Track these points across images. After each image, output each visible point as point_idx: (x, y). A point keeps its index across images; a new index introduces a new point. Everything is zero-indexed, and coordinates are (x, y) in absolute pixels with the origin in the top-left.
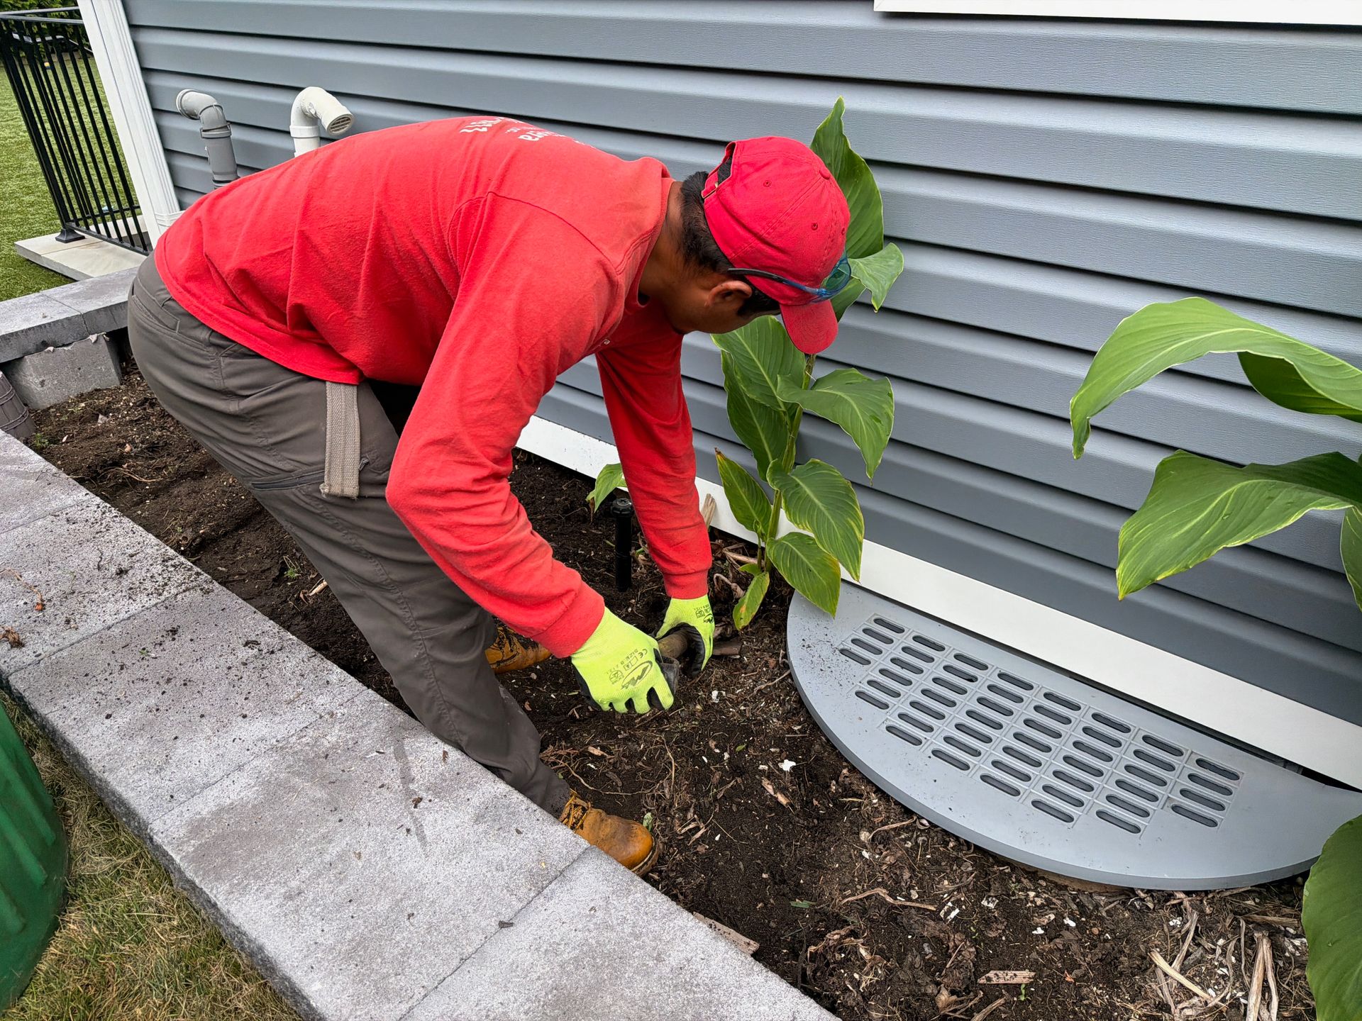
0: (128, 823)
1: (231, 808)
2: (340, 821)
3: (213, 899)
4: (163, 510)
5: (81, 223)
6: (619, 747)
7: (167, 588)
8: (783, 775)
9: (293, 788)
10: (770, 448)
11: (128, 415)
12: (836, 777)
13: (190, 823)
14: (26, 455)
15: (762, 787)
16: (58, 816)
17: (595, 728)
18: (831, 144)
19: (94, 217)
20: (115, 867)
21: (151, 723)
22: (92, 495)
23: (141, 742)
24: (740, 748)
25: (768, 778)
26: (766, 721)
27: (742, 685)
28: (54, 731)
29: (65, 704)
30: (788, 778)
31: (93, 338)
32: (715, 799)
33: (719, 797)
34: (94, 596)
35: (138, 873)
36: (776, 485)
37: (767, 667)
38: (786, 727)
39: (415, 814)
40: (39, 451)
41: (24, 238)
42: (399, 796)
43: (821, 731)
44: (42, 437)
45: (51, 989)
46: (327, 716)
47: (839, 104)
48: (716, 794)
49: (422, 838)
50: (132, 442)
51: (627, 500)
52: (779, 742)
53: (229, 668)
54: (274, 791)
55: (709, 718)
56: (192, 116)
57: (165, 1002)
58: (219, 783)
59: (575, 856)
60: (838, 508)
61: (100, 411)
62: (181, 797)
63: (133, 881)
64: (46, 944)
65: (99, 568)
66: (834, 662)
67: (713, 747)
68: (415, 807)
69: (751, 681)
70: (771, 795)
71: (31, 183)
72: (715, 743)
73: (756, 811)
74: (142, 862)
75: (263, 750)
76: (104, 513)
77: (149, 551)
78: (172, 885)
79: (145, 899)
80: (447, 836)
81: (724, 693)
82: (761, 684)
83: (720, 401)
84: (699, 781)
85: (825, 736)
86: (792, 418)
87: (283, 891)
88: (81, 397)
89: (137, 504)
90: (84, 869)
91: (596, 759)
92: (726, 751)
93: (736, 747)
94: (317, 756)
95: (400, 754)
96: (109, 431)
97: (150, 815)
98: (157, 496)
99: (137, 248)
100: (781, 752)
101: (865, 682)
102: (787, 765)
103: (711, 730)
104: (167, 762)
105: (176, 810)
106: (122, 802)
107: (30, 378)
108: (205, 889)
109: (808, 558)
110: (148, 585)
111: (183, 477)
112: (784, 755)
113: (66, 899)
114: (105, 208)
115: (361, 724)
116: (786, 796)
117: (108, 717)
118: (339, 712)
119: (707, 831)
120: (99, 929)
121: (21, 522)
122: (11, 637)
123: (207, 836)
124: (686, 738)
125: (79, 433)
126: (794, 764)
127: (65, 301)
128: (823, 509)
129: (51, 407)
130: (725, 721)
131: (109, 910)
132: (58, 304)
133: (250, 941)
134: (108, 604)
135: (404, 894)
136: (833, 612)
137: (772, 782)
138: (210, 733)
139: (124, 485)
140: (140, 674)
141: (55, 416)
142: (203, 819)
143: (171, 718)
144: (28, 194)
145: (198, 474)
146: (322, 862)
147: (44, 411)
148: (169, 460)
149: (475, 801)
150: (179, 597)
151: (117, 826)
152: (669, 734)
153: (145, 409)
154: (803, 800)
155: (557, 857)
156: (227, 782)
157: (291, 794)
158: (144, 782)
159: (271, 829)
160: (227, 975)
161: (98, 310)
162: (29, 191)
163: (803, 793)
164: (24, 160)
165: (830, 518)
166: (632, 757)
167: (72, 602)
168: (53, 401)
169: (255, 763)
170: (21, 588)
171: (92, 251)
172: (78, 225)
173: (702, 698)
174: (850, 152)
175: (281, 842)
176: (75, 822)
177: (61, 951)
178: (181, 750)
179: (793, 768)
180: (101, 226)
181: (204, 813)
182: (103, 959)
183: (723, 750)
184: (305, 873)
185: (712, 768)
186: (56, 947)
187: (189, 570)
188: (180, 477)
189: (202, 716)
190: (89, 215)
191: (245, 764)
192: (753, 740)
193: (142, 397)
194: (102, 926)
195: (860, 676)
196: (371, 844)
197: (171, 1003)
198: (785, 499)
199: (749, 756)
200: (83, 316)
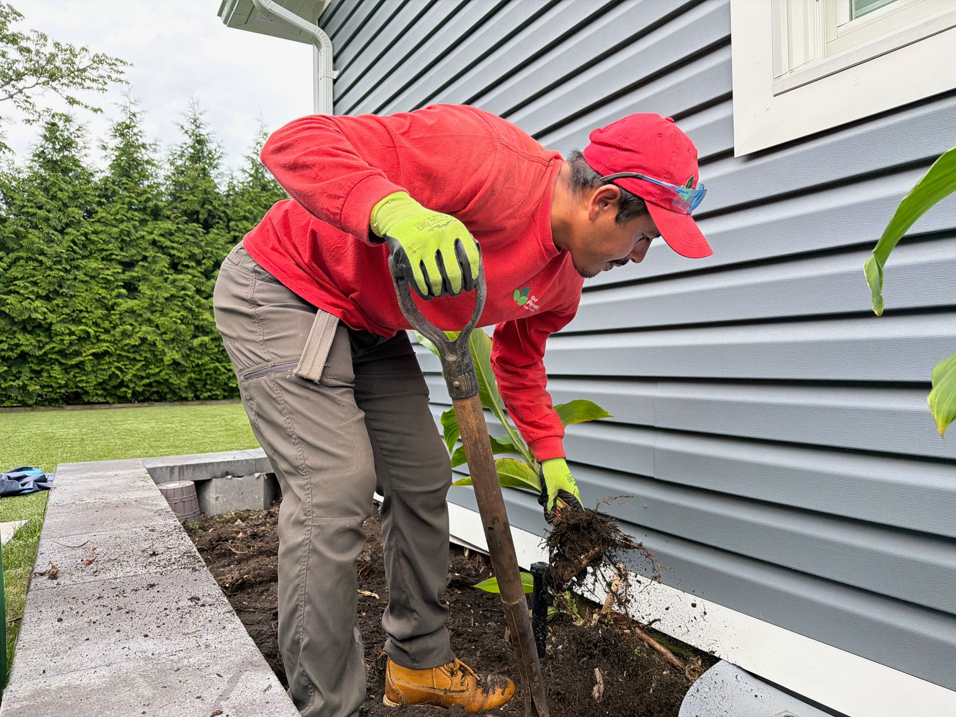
31: (257, 475)
44: (196, 524)
50: (245, 532)
61: (241, 519)
75: (138, 658)
107: (211, 494)
111: (261, 553)
121: (125, 528)
125: (220, 527)
129: (216, 516)
134: (129, 568)
139: (224, 553)
141: (215, 520)
147: (211, 517)
148: (259, 544)
153: (266, 520)
156: (91, 670)
200: (256, 460)
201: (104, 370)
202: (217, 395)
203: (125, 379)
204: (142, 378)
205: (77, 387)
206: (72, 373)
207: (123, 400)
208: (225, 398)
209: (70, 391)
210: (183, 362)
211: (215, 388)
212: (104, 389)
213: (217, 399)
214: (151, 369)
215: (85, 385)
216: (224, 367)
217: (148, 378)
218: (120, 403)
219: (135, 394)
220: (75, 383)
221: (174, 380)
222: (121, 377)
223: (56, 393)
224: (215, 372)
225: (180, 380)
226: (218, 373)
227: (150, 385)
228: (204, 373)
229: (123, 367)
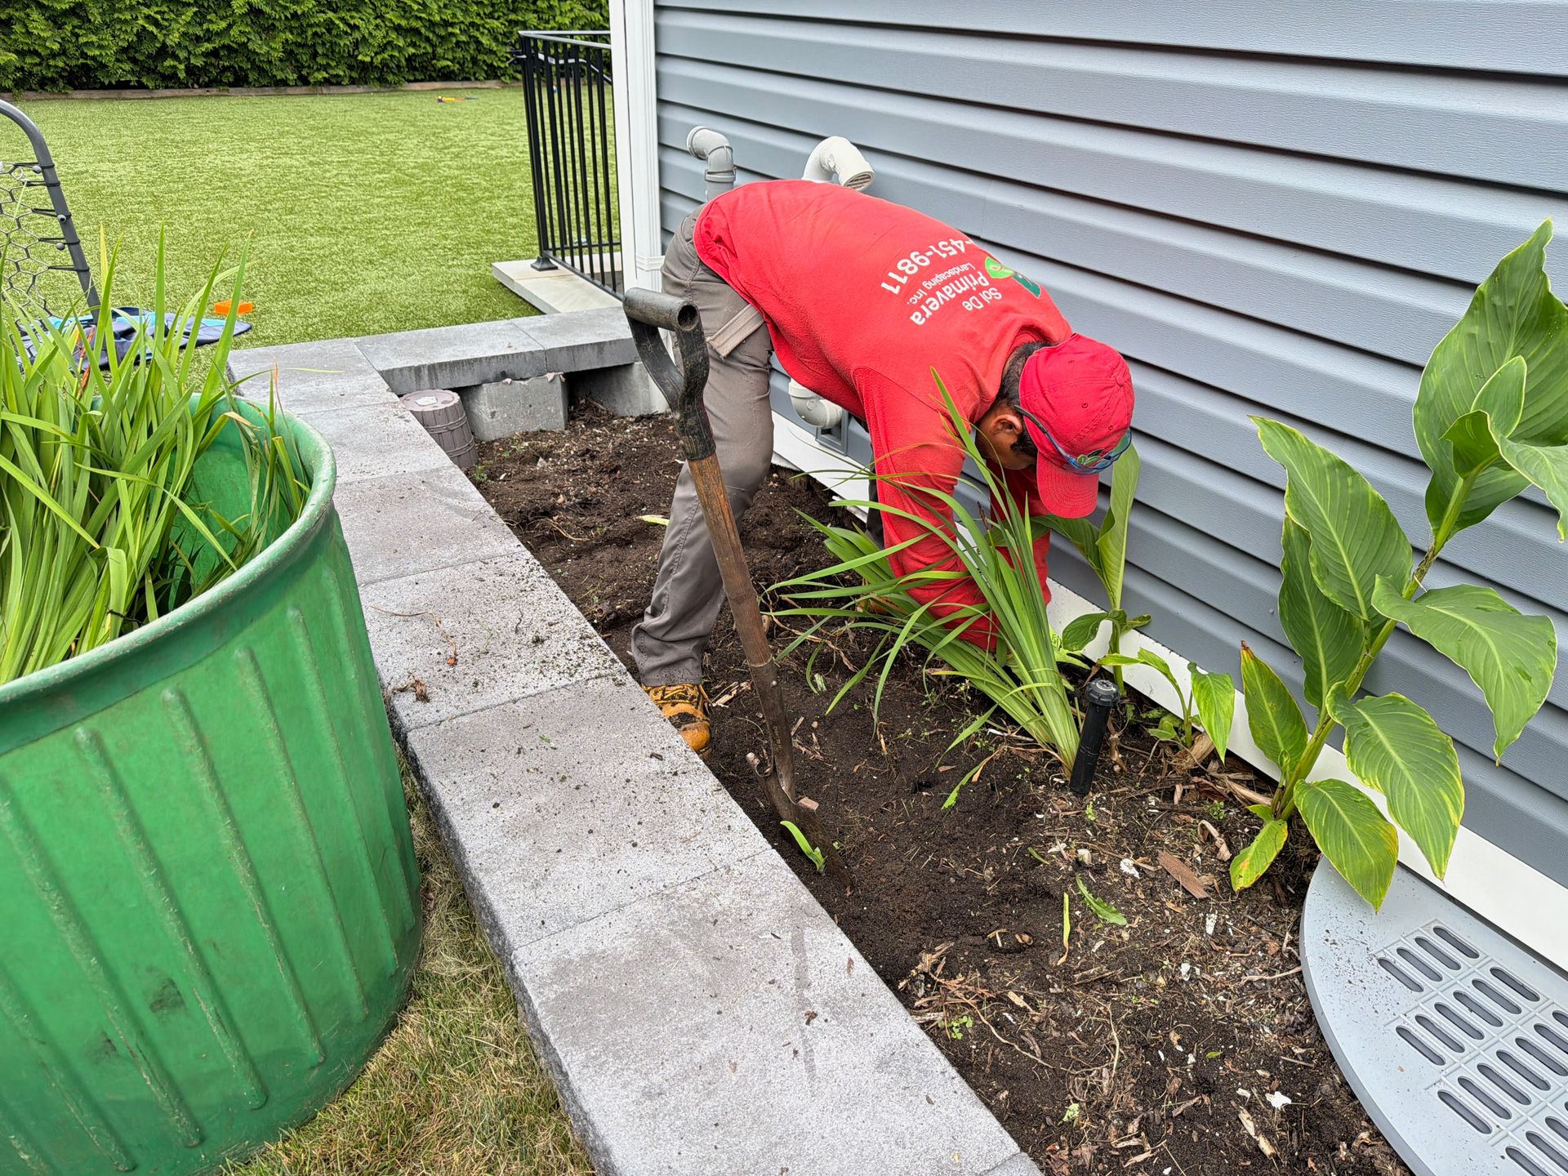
0: (491, 936)
1: (602, 957)
2: (719, 1013)
3: (565, 1068)
4: (584, 573)
5: (559, 252)
6: (1048, 1003)
7: (580, 669)
8: (1270, 1111)
9: (674, 951)
10: (1326, 659)
11: (567, 463)
12: (1350, 1139)
13: (556, 962)
14: (469, 490)
15: (1238, 1119)
16: (421, 897)
17: (1022, 968)
18: (1520, 281)
19: (572, 248)
20: (464, 975)
21: (536, 825)
22: (523, 548)
23: (523, 845)
24: (1212, 1055)
25: (1248, 1109)
26: (1255, 1028)
27: (1225, 968)
28: (439, 807)
29: (456, 779)
30: (1276, 1118)
31: (550, 376)
32: (1169, 1116)
33: (1176, 1113)
34: (506, 662)
35: (485, 988)
36: (1339, 716)
37: (1265, 951)
38: (1284, 1045)
39: (806, 1033)
40: (478, 485)
41: (501, 260)
42: (791, 1002)
43: (1336, 1066)
44: (482, 471)
45: (375, 1097)
46: (723, 870)
47: (1545, 228)
48: (1171, 1109)
49: (811, 1069)
50: (566, 494)
51: (1110, 684)
52: (1271, 1064)
53: (628, 781)
54: (653, 950)
55: (1174, 1000)
56: (700, 156)
57: (484, 1155)
58: (595, 921)
59: (999, 1160)
60: (1426, 771)
61: (541, 454)
62: (552, 926)
63: (478, 996)
64: (379, 1043)
65: (517, 631)
66: (1369, 974)
67: (1175, 1042)
68: (808, 1023)
69: (1238, 964)
70: (1249, 1135)
71: (516, 205)
72: (1178, 1037)
73: (1226, 1150)
74: (491, 978)
75: (648, 893)
76: (532, 570)
77: (569, 622)
78: (516, 1016)
79: (487, 1022)
80: (842, 1076)
81: (1198, 971)
82: (1254, 974)
83: (1272, 586)
84: (1150, 1084)
85: (1341, 1075)
86: (1376, 631)
87: (643, 1084)
88: (526, 436)
89: (559, 561)
90: (434, 966)
91: (1016, 1010)
92: (1192, 1052)
93: (1207, 1052)
94: (706, 920)
95: (798, 946)
96: (546, 477)
97: (517, 939)
98: (580, 557)
99: (606, 287)
100: (1272, 1079)
101: (1412, 1015)
102: (1279, 1100)
103: (1176, 1018)
104: (544, 878)
105: (545, 941)
106: (491, 913)
107: (483, 408)
108: (558, 1051)
109: (1352, 822)
110: (562, 661)
111: (609, 542)
112: (1276, 1083)
113: (410, 995)
114: (584, 239)
115: (758, 892)
116: (1272, 1145)
117: (496, 805)
118: (737, 868)
119: (1153, 1158)
120: (434, 1042)
121: (450, 562)
122: (419, 689)
123: (571, 984)
124: (1138, 1020)
125: (517, 473)
126: (1289, 1101)
127: (531, 333)
128: (1402, 767)
129: (496, 441)
130: (1195, 1011)
131: (447, 1023)
132: (525, 336)
133: (597, 1136)
134: (519, 674)
135: (780, 1138)
136: (1376, 905)
137: (1255, 1119)
138: (595, 856)
139: (550, 538)
140: (536, 763)
141: (498, 451)
142: (571, 962)
143: (558, 825)
144: (512, 216)
145: (623, 542)
146: (691, 1060)
147: (488, 443)
148: (599, 520)
149: (881, 1039)
150: (590, 682)
151: (475, 926)
152: (1118, 1007)
153: (584, 460)
154: (1292, 1154)
155: (975, 1153)
156: (603, 922)
157: (669, 959)
158: (517, 895)
159: (641, 997)
160: (554, 1148)
161: (561, 349)
162: (514, 212)
163: (1295, 1146)
164: (516, 180)
165: (1412, 782)
166: (1064, 1022)
167: (484, 663)
168: (499, 435)
169: (638, 906)
170: (438, 636)
171: (562, 283)
172: (555, 254)
173: (1167, 969)
174: (1550, 294)
175: (649, 1019)
176: (435, 907)
177: (393, 1054)
178: (561, 867)
179: (1287, 1106)
180: (577, 258)
181: (573, 953)
182: (431, 1079)
183: (1188, 1049)
184: (670, 1069)
185: (1169, 1069)
186: (389, 1049)
187: (605, 654)
188: (607, 541)
189: (591, 832)
190: (566, 247)
191: (625, 905)
192: (1234, 1050)
193: (584, 448)
194: (438, 1040)
195: (1406, 1005)
196: (750, 1055)
197: (490, 1159)
198: (1349, 739)
199: (1224, 1069)
200: (545, 352)
201: (126, 22)
202: (338, 76)
203: (169, 42)
204: (198, 40)
205: (84, 55)
206: (69, 28)
207: (170, 80)
208: (353, 82)
209: (74, 63)
210: (267, 9)
211: (333, 64)
212: (134, 61)
213: (339, 84)
214: (211, 21)
215: (97, 52)
216: (342, 19)
217: (209, 40)
218: (167, 87)
219: (190, 70)
220: (78, 47)
221: (257, 45)
222: (160, 37)
223: (49, 66)
224: (329, 31)
225: (268, 45)
226: (334, 32)
227: (214, 53)
228: (310, 33)
229: (158, 17)
